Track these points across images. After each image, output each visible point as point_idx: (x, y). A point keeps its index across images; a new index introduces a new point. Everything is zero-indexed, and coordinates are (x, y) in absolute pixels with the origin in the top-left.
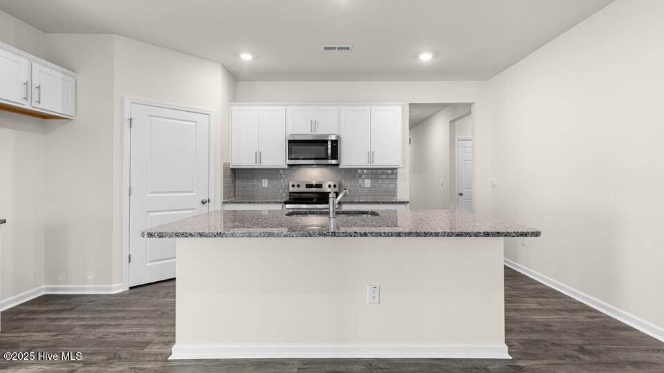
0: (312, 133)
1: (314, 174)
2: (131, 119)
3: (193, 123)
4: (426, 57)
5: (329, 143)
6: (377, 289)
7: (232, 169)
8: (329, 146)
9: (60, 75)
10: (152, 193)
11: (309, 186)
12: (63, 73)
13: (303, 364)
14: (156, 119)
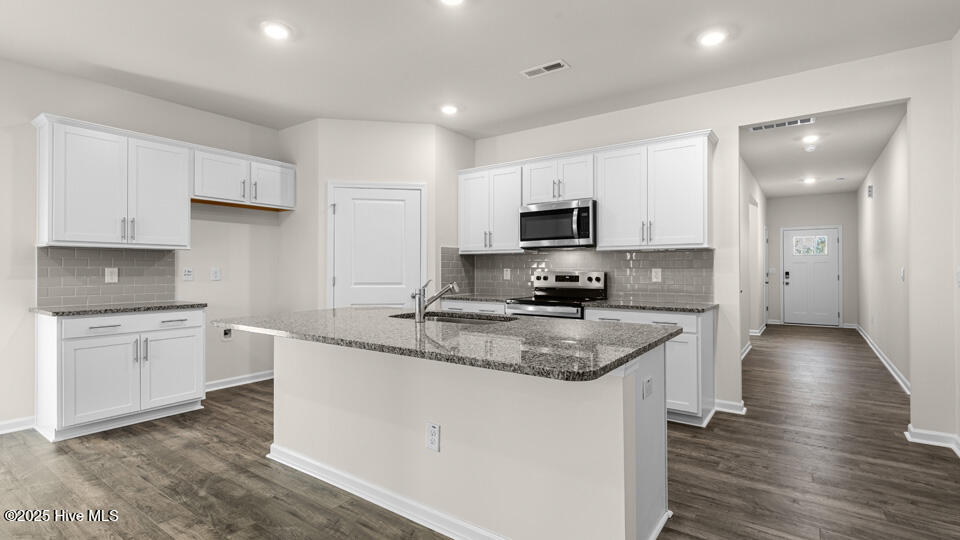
0: (555, 200)
1: (572, 262)
2: (334, 205)
3: (402, 203)
4: (713, 40)
5: (575, 212)
6: (436, 430)
7: (462, 255)
8: (575, 218)
9: (278, 169)
10: (356, 284)
11: (559, 278)
12: (281, 166)
13: (352, 504)
14: (360, 202)
